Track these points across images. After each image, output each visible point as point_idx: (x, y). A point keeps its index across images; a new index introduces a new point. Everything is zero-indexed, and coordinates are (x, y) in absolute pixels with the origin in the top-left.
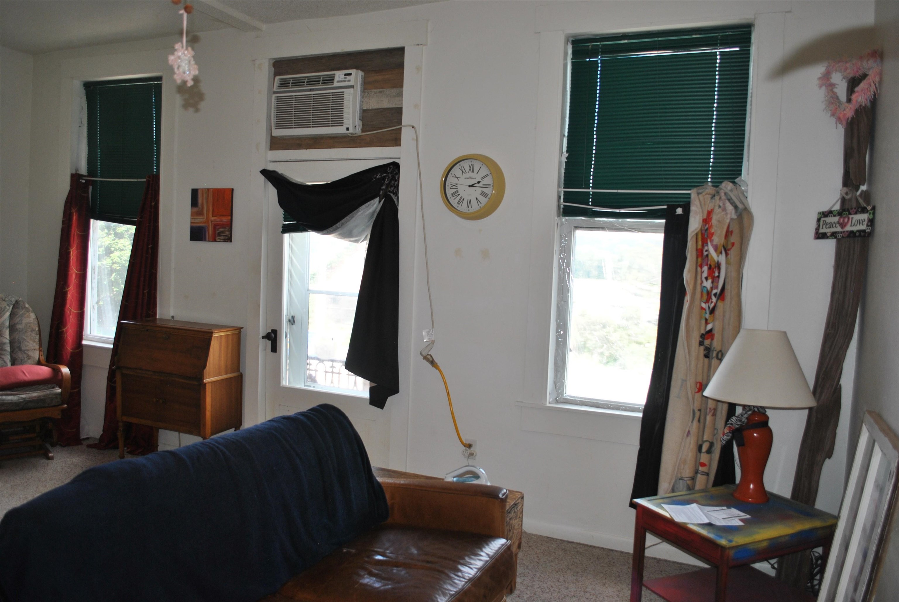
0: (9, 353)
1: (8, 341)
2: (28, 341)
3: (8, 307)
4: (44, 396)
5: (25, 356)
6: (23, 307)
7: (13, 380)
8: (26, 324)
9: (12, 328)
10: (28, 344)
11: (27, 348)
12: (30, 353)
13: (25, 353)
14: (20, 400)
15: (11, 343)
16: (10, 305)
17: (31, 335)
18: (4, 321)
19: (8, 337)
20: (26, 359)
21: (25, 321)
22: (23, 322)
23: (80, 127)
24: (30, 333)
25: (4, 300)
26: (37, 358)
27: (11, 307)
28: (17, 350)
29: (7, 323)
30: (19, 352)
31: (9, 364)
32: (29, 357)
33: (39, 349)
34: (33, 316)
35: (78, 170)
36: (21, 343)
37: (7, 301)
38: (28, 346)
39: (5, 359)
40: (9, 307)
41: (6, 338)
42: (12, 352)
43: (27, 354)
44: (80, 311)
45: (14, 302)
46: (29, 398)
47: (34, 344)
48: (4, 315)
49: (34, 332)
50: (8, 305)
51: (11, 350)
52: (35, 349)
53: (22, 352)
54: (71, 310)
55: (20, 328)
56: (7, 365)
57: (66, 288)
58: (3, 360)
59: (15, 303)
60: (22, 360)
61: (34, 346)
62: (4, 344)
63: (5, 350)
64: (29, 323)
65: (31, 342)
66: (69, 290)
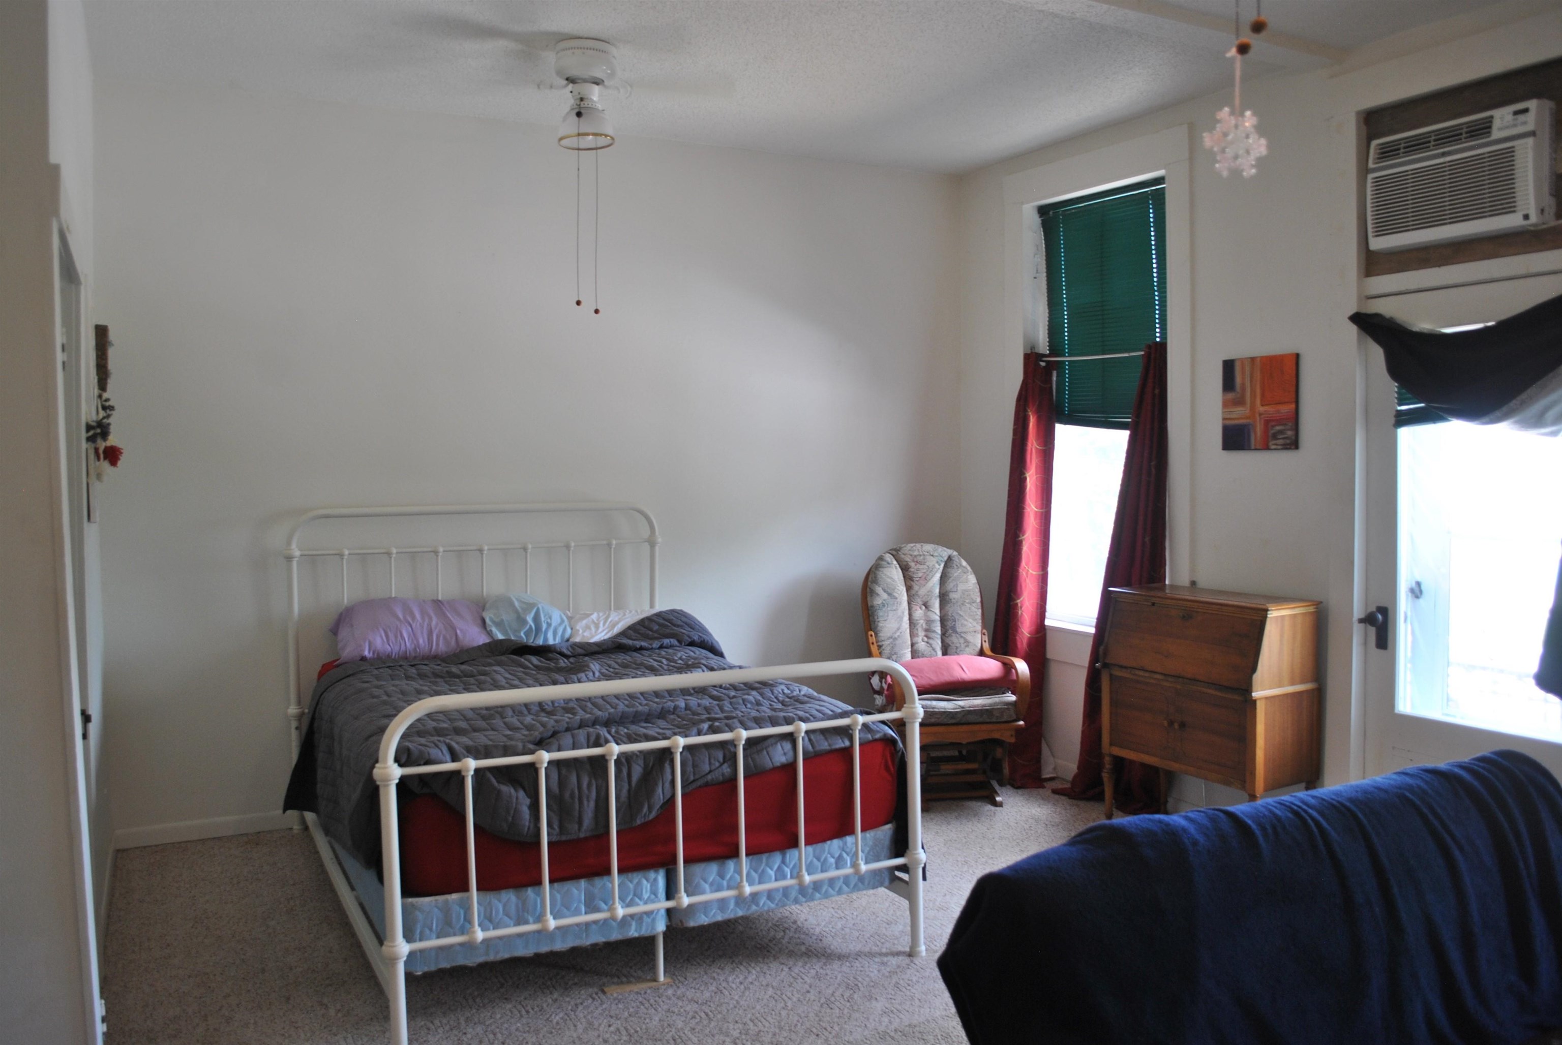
0: (939, 637)
1: (938, 618)
2: (966, 618)
3: (937, 566)
4: (990, 705)
5: (962, 641)
6: (959, 565)
7: (946, 678)
8: (964, 591)
9: (944, 598)
10: (966, 623)
11: (964, 630)
12: (969, 637)
13: (962, 637)
14: (956, 709)
15: (943, 620)
16: (940, 562)
17: (970, 609)
18: (933, 586)
19: (938, 611)
20: (963, 646)
21: (961, 587)
22: (959, 589)
23: (1035, 278)
24: (968, 605)
25: (932, 556)
26: (979, 646)
27: (942, 565)
28: (950, 631)
29: (937, 591)
30: (953, 634)
31: (939, 653)
32: (967, 643)
33: (982, 631)
34: (972, 579)
35: (1034, 348)
36: (955, 621)
37: (937, 556)
38: (965, 625)
39: (933, 646)
40: (939, 565)
41: (935, 613)
42: (944, 634)
43: (964, 638)
44: (1041, 573)
45: (946, 558)
46: (970, 707)
47: (975, 624)
48: (932, 578)
49: (974, 605)
50: (937, 562)
51: (942, 630)
52: (975, 632)
53: (957, 635)
54: (1028, 571)
55: (954, 599)
56: (936, 655)
57: (1021, 535)
58: (931, 647)
59: (947, 560)
60: (957, 648)
61: (974, 627)
62: (933, 621)
63: (934, 632)
64: (967, 591)
65: (971, 620)
66: (1024, 539)
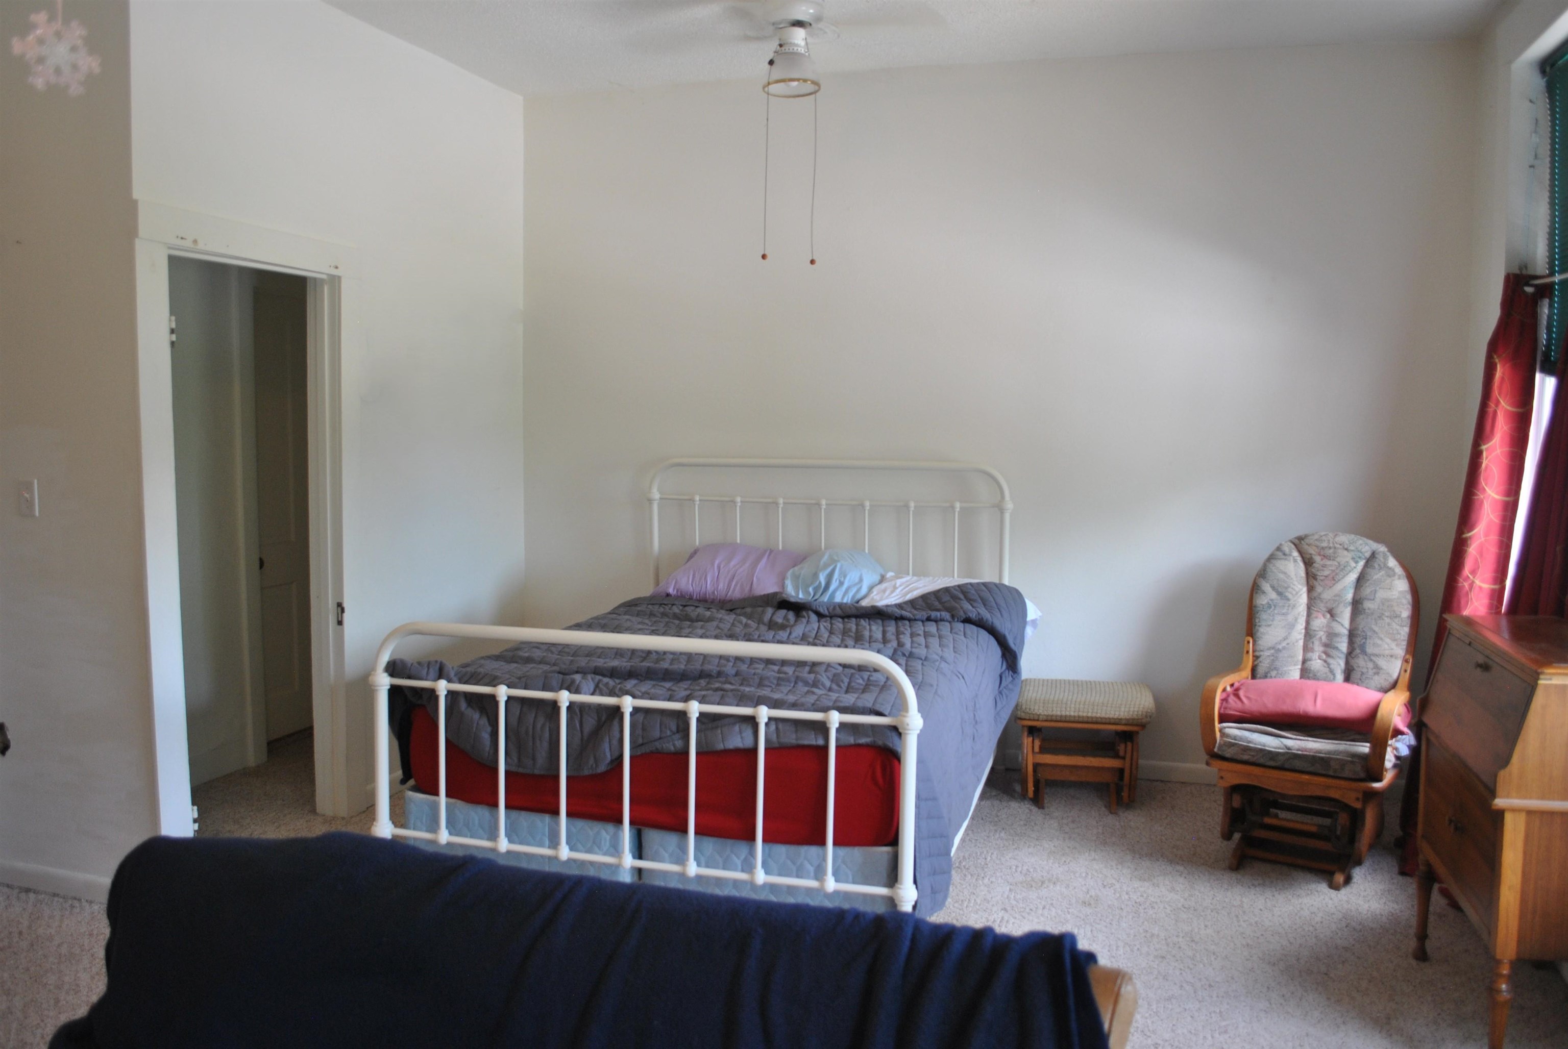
0: (1343, 656)
1: (1346, 632)
2: (1382, 636)
3: (1353, 564)
4: (1329, 752)
5: (1370, 665)
6: (1382, 566)
7: (1287, 707)
8: (1385, 601)
9: (1356, 604)
10: (1379, 642)
11: (1376, 651)
12: (1382, 662)
13: (1371, 660)
14: (1279, 748)
15: (1352, 635)
16: (1357, 559)
17: (1389, 624)
18: (1342, 590)
19: (1347, 623)
20: (1371, 672)
21: (1381, 594)
22: (1377, 596)
23: (1532, 166)
24: (1387, 620)
25: (1346, 549)
26: (1395, 676)
27: (1362, 563)
28: (1358, 651)
29: (1349, 596)
30: (1360, 655)
31: (1340, 677)
32: (1378, 669)
33: (1404, 657)
34: (1401, 586)
35: (1526, 267)
36: (1366, 639)
37: (1352, 551)
38: (1378, 646)
39: (1332, 666)
40: (1357, 562)
41: (1342, 625)
42: (1350, 655)
43: (1374, 662)
44: (1496, 587)
45: (1368, 555)
46: (1298, 750)
47: (1393, 645)
48: (1342, 578)
49: (1396, 620)
50: (1353, 558)
51: (1348, 648)
52: (1391, 656)
53: (1366, 657)
54: (1473, 582)
55: (1369, 609)
56: (1334, 679)
57: (1466, 531)
58: (1329, 667)
59: (1370, 557)
60: (1363, 673)
61: (1392, 649)
62: (1337, 635)
63: (1337, 648)
64: (1388, 600)
65: (1388, 640)
66: (1470, 538)
